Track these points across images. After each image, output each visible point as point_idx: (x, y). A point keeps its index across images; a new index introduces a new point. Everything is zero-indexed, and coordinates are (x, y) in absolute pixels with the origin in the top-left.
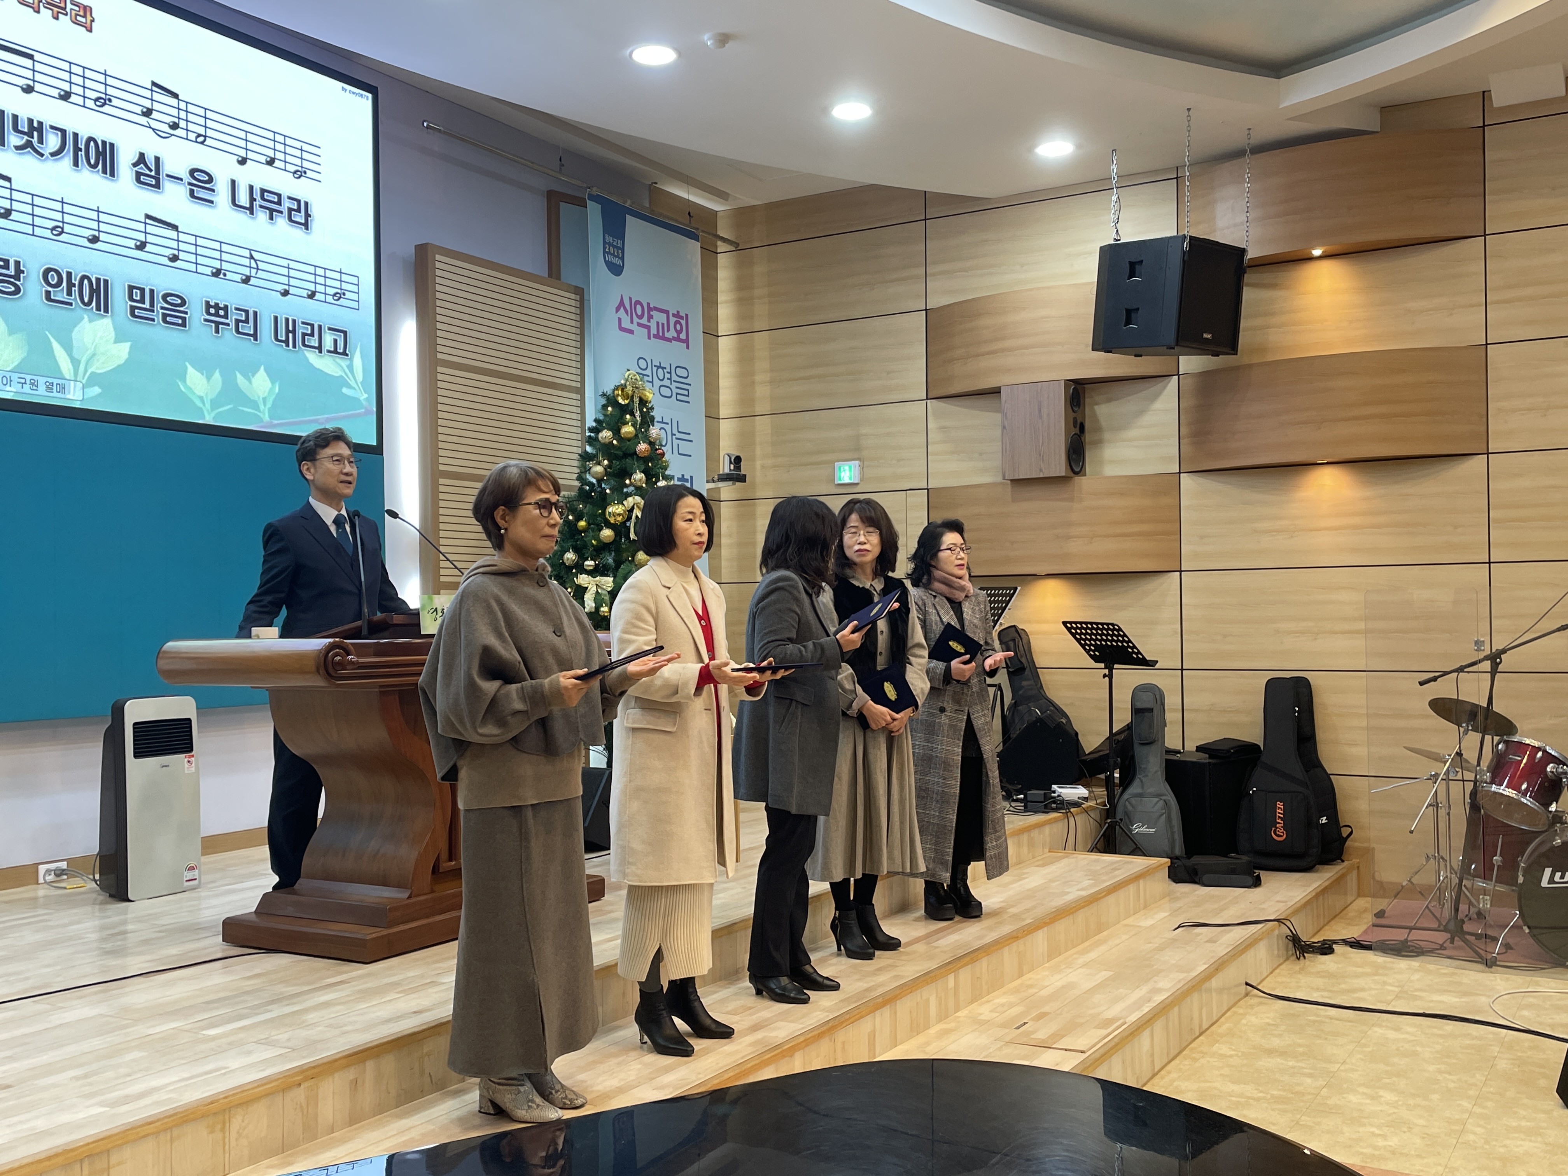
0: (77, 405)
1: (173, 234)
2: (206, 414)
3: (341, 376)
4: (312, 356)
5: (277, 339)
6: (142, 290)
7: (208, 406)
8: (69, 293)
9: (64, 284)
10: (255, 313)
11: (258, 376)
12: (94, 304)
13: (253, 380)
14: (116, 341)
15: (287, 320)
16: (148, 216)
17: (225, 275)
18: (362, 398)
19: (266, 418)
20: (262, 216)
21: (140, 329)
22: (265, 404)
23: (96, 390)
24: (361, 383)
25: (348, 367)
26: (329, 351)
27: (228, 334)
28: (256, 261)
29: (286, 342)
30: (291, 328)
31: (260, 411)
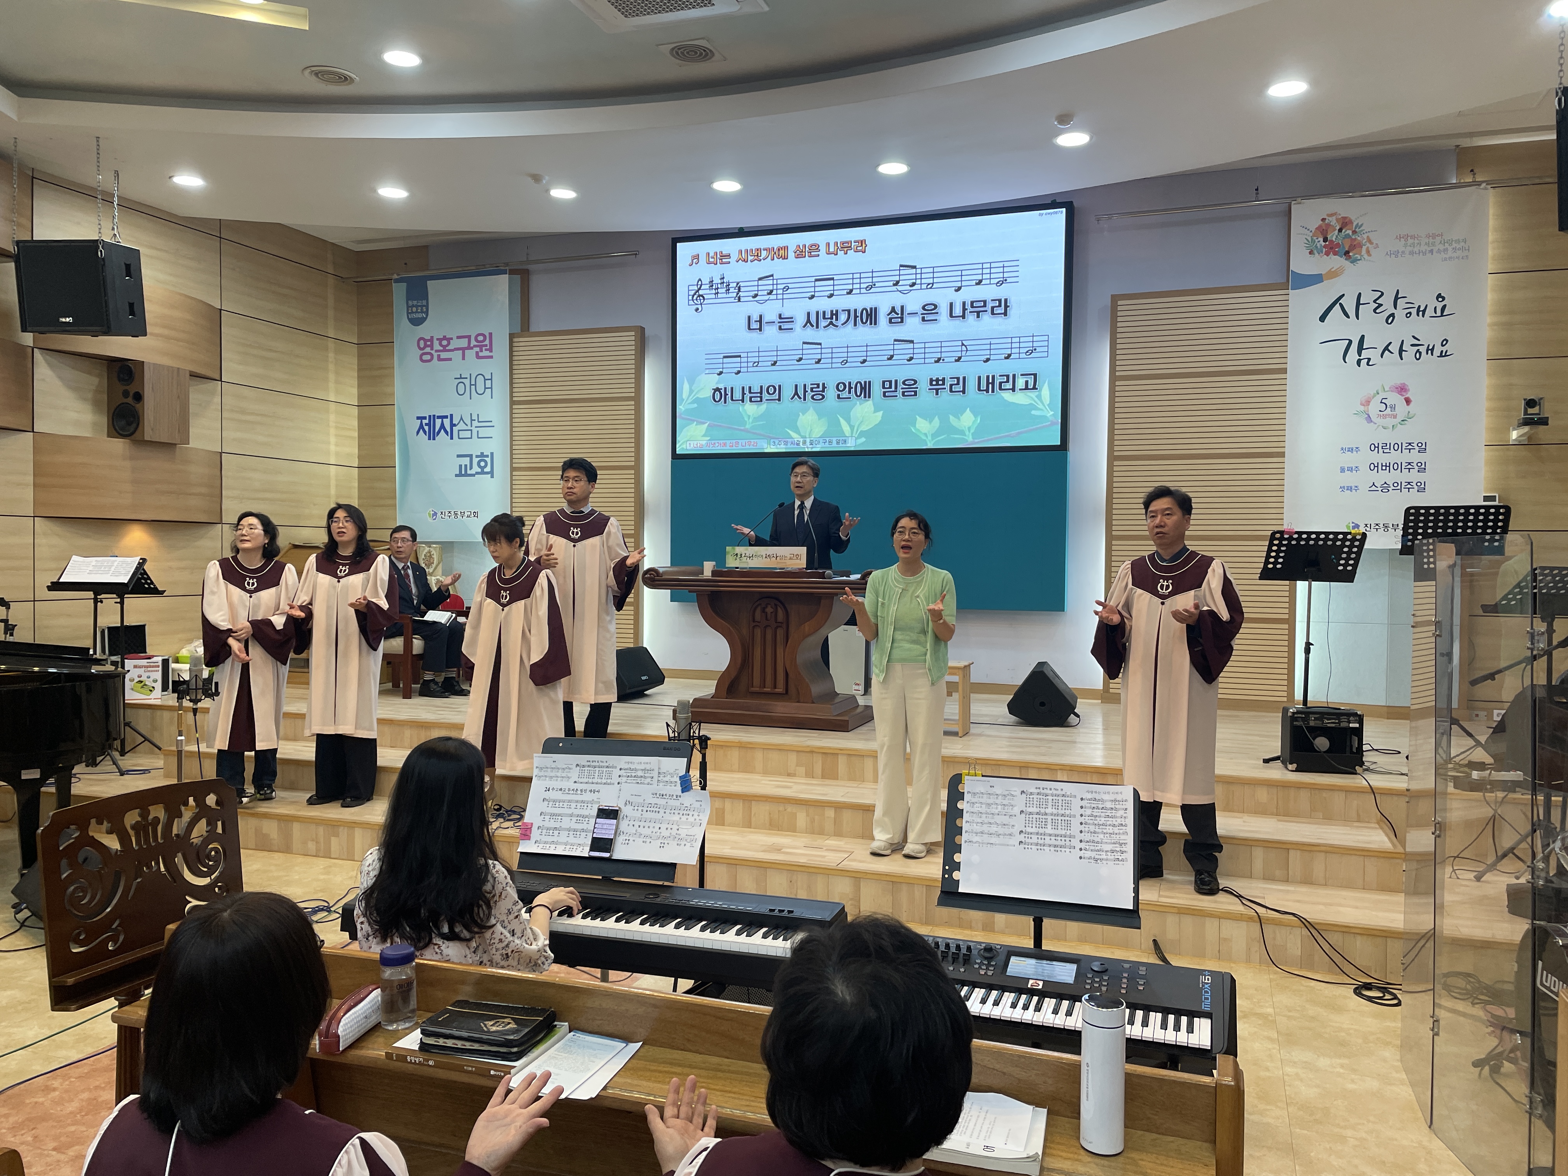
0: (852, 449)
1: (911, 345)
2: (928, 443)
3: (1031, 404)
4: (1007, 396)
5: (979, 390)
6: (890, 382)
7: (930, 438)
8: (850, 392)
9: (847, 389)
10: (964, 378)
11: (964, 415)
12: (863, 395)
13: (961, 418)
14: (875, 412)
15: (988, 377)
16: (895, 340)
17: (943, 360)
18: (1048, 415)
19: (970, 439)
20: (971, 318)
21: (889, 402)
22: (969, 431)
23: (863, 440)
24: (1048, 405)
25: (1036, 397)
26: (1020, 390)
27: (945, 394)
28: (965, 346)
29: (987, 391)
30: (990, 381)
31: (965, 435)
